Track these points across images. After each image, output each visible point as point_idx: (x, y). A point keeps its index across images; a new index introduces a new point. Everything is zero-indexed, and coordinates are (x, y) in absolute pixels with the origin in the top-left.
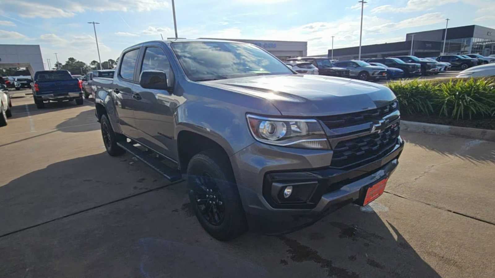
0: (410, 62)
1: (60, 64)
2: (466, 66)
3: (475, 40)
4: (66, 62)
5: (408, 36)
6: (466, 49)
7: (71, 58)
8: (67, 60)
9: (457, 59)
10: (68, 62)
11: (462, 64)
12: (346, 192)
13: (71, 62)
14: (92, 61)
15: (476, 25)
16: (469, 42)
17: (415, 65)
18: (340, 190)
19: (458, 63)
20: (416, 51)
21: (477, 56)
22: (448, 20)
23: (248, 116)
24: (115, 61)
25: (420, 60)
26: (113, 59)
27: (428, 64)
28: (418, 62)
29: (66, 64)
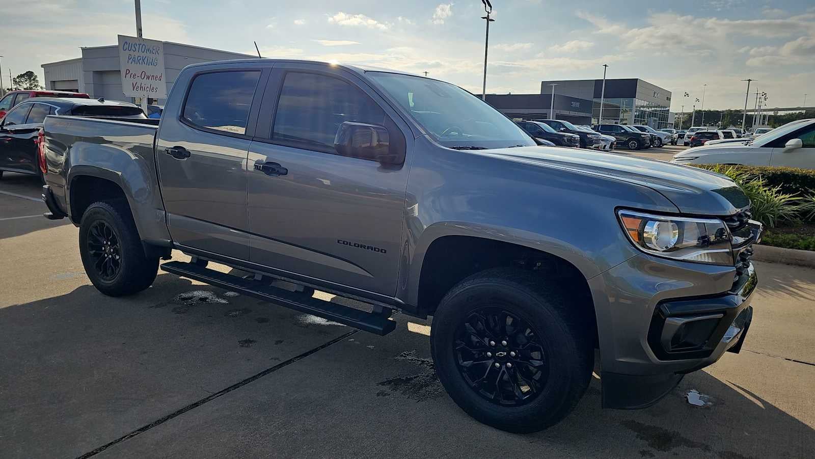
0: (562, 131)
2: (635, 144)
3: (638, 102)
5: (544, 84)
6: (626, 115)
9: (623, 131)
11: (629, 140)
15: (640, 80)
16: (630, 105)
17: (572, 137)
19: (624, 139)
20: (558, 112)
21: (646, 130)
22: (606, 66)
23: (620, 212)
25: (576, 127)
27: (588, 136)
28: (574, 132)
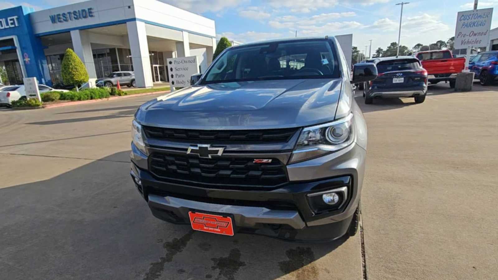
1: (382, 50)
4: (388, 47)
7: (393, 43)
8: (389, 45)
10: (390, 47)
12: (166, 202)
13: (392, 47)
14: (416, 44)
18: (164, 199)
24: (446, 42)
26: (443, 40)
29: (388, 50)
